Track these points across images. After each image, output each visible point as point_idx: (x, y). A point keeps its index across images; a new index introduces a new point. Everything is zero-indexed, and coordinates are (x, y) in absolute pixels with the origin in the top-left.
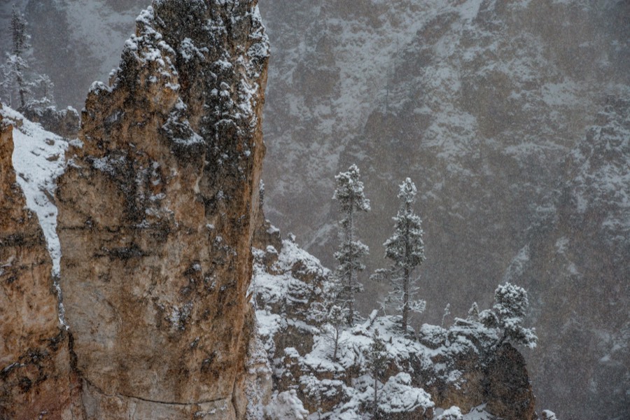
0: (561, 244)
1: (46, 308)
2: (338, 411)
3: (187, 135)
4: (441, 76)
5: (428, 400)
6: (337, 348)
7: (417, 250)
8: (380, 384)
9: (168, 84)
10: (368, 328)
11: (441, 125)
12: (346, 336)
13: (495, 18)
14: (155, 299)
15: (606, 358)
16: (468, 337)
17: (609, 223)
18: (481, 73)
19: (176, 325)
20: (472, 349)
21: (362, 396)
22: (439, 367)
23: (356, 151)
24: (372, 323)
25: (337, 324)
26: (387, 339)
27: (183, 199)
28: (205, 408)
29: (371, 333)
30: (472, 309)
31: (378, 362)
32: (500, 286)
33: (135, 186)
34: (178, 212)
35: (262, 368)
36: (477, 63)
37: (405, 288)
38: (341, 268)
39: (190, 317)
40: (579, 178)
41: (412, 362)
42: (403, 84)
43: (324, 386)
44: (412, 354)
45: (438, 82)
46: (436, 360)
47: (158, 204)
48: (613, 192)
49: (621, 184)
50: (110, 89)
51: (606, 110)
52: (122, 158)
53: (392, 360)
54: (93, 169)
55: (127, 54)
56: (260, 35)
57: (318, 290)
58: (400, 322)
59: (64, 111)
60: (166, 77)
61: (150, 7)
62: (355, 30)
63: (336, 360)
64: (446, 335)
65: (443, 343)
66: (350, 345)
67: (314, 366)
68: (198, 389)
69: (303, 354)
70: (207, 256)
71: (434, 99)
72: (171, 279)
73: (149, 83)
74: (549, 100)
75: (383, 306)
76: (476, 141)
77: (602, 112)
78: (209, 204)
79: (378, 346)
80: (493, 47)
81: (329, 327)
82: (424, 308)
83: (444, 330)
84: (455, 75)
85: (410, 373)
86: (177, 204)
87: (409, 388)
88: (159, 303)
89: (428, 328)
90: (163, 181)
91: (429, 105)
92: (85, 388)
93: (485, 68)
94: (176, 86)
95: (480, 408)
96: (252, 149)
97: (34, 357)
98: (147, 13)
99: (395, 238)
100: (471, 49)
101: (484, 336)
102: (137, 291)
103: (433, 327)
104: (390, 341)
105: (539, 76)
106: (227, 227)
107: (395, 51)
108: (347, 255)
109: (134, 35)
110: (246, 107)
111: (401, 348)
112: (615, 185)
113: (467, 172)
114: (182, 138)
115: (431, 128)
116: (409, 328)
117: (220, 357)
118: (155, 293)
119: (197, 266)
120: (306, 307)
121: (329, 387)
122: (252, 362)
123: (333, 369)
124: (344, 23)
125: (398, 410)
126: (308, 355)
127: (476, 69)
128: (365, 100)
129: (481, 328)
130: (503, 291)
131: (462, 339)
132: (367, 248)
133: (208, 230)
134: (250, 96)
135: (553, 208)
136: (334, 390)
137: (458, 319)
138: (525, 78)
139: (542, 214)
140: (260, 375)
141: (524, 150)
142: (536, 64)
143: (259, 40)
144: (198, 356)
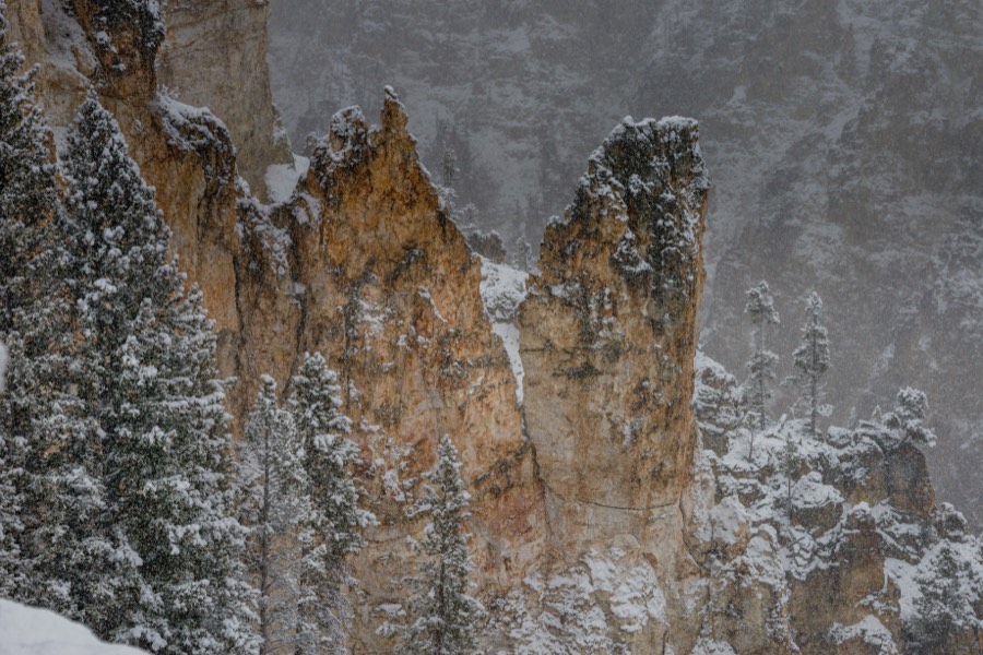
0: (924, 343)
1: (511, 423)
2: (754, 507)
3: (635, 262)
4: (809, 192)
5: (838, 496)
6: (752, 449)
7: (824, 359)
8: (792, 482)
9: (618, 217)
10: (779, 431)
11: (811, 235)
12: (760, 439)
13: (858, 138)
14: (609, 414)
15: (965, 446)
16: (873, 437)
17: (967, 322)
18: (845, 187)
19: (628, 438)
20: (875, 449)
21: (777, 494)
22: (845, 465)
23: (733, 260)
24: (782, 426)
25: (752, 428)
26: (797, 441)
27: (632, 322)
28: (656, 512)
29: (783, 435)
30: (875, 412)
31: (792, 463)
32: (902, 391)
33: (589, 310)
34: (629, 335)
35: (705, 476)
36: (843, 179)
37: (813, 394)
38: (753, 376)
39: (641, 430)
40: (939, 282)
41: (821, 461)
42: (774, 199)
43: (741, 484)
44: (821, 454)
45: (807, 196)
46: (842, 459)
47: (610, 326)
48: (969, 295)
49: (977, 287)
50: (566, 223)
51: (961, 219)
52: (577, 286)
53: (803, 460)
54: (551, 295)
55: (580, 190)
56: (700, 169)
57: (726, 396)
58: (808, 425)
59: (489, 235)
60: (616, 210)
61: (601, 147)
62: (729, 151)
63: (750, 460)
64: (852, 436)
65: (849, 443)
66: (764, 447)
67: (731, 467)
68: (649, 495)
69: (720, 456)
70: (656, 374)
71: (804, 211)
72: (622, 396)
73: (600, 216)
74: (908, 211)
75: (792, 410)
76: (843, 249)
77: (959, 222)
78: (656, 327)
79: (791, 447)
80: (856, 164)
81: (743, 430)
82: (831, 411)
83: (849, 432)
84: (822, 190)
85: (820, 471)
86: (627, 327)
87: (821, 485)
88: (612, 418)
89: (834, 430)
90: (615, 304)
91: (798, 218)
92: (547, 495)
93: (849, 183)
94: (625, 218)
95: (884, 502)
96: (695, 274)
97: (502, 467)
98: (598, 152)
99: (803, 347)
100: (837, 166)
101: (887, 437)
102: (591, 406)
103: (839, 429)
104: (800, 443)
105: (898, 189)
106: (673, 348)
107: (766, 169)
108: (758, 363)
109: (587, 173)
110: (689, 235)
111: (811, 448)
112: (972, 288)
113: (835, 278)
114: (632, 265)
115: (801, 238)
116: (817, 430)
117: (669, 466)
118: (609, 409)
119: (646, 383)
120: (716, 411)
121: (746, 486)
122: (697, 470)
123: (749, 469)
124: (718, 144)
125: (811, 506)
126: (725, 457)
127: (842, 184)
128: (739, 214)
129: (885, 429)
130: (905, 395)
131: (866, 439)
132: (777, 357)
133: (655, 351)
134: (692, 225)
135: (914, 310)
136: (750, 488)
137: (862, 422)
138: (886, 192)
139: (906, 314)
140: (705, 482)
141: (887, 257)
142: (896, 179)
143: (699, 174)
144: (649, 466)
